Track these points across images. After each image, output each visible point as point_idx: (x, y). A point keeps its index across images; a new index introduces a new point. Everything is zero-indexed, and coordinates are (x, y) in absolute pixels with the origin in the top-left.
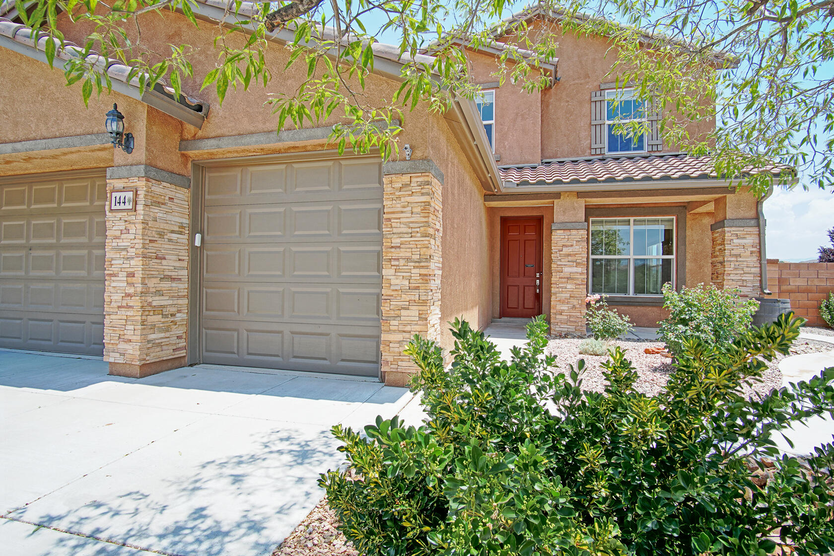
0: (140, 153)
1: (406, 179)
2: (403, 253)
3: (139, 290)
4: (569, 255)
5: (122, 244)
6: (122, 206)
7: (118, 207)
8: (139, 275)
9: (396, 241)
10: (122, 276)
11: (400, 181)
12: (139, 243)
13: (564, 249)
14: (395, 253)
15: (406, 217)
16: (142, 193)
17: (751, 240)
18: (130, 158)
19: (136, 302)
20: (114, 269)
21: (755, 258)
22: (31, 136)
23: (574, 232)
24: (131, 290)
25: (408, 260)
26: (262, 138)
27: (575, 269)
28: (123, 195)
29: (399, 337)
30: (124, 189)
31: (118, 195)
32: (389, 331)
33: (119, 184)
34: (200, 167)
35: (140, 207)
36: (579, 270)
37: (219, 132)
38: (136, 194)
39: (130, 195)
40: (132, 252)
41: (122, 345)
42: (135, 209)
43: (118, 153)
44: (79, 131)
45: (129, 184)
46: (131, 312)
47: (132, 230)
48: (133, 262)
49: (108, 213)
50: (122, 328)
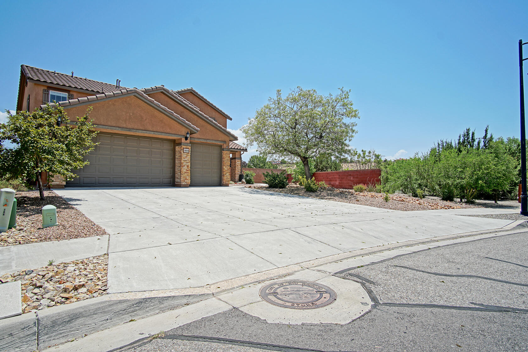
0: (188, 141)
1: (227, 152)
5: (186, 160)
6: (186, 152)
8: (190, 166)
9: (225, 162)
10: (186, 166)
11: (226, 152)
12: (190, 160)
14: (225, 164)
15: (227, 158)
17: (240, 163)
18: (186, 142)
19: (189, 172)
20: (183, 165)
24: (188, 169)
25: (227, 165)
26: (204, 140)
28: (186, 149)
29: (226, 178)
30: (186, 148)
31: (185, 149)
32: (225, 177)
33: (185, 147)
39: (188, 150)
40: (188, 161)
41: (186, 181)
42: (189, 153)
43: (183, 140)
44: (172, 133)
45: (187, 147)
46: (188, 174)
47: (188, 157)
48: (188, 163)
49: (182, 153)
50: (186, 177)
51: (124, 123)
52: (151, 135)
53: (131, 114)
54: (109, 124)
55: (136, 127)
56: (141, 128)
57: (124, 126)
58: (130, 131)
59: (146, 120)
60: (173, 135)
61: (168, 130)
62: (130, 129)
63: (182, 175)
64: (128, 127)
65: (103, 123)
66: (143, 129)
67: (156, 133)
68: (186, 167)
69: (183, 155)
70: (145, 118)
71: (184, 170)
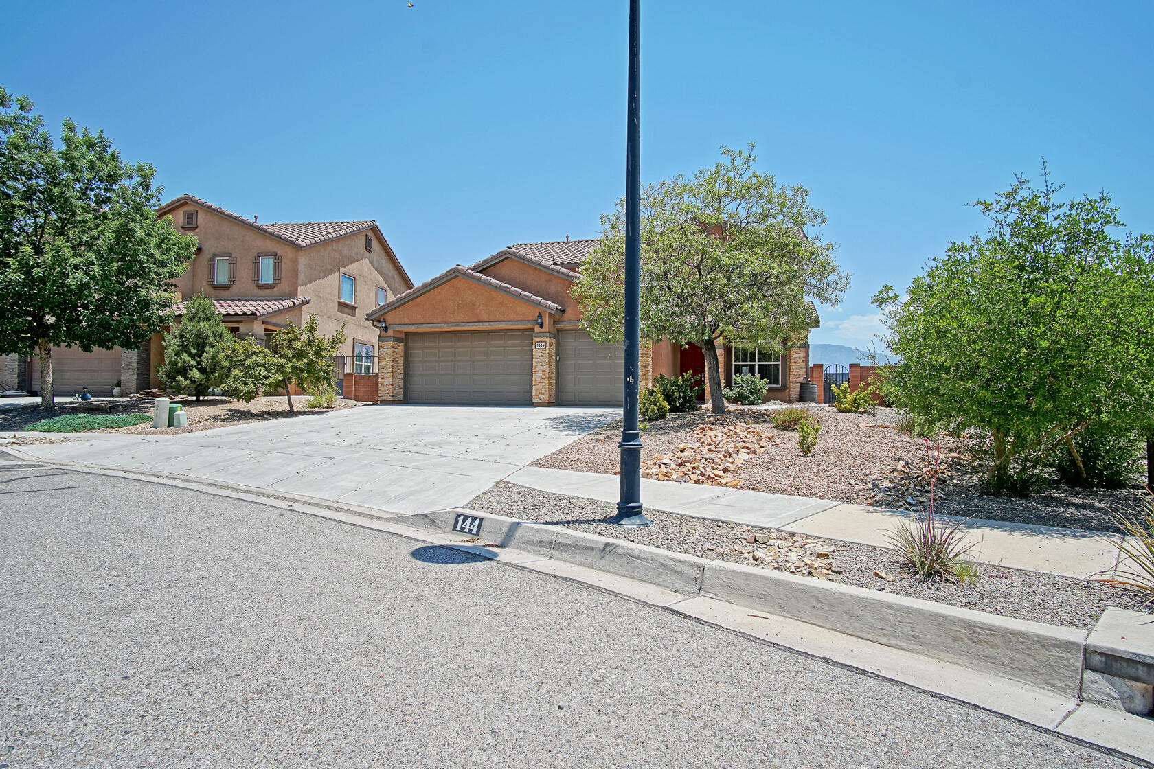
0: (546, 328)
3: (548, 376)
5: (540, 360)
6: (541, 347)
7: (539, 347)
8: (547, 371)
10: (540, 372)
12: (547, 360)
16: (548, 343)
17: (802, 355)
18: (542, 330)
19: (547, 381)
20: (537, 369)
21: (804, 364)
22: (496, 320)
24: (544, 377)
28: (541, 343)
30: (540, 341)
31: (539, 343)
33: (538, 339)
34: (559, 330)
35: (547, 348)
37: (569, 319)
38: (546, 344)
39: (544, 343)
40: (544, 363)
41: (541, 396)
42: (545, 349)
43: (537, 328)
44: (519, 319)
45: (542, 339)
46: (544, 384)
47: (544, 356)
48: (544, 367)
49: (534, 350)
50: (542, 390)
51: (452, 316)
52: (486, 326)
53: (460, 302)
55: (467, 319)
56: (473, 319)
57: (452, 320)
58: (457, 326)
59: (479, 306)
60: (519, 323)
61: (513, 317)
62: (457, 323)
63: (534, 387)
64: (457, 321)
65: (428, 321)
66: (476, 320)
67: (492, 323)
68: (540, 374)
69: (536, 354)
70: (478, 304)
71: (537, 378)
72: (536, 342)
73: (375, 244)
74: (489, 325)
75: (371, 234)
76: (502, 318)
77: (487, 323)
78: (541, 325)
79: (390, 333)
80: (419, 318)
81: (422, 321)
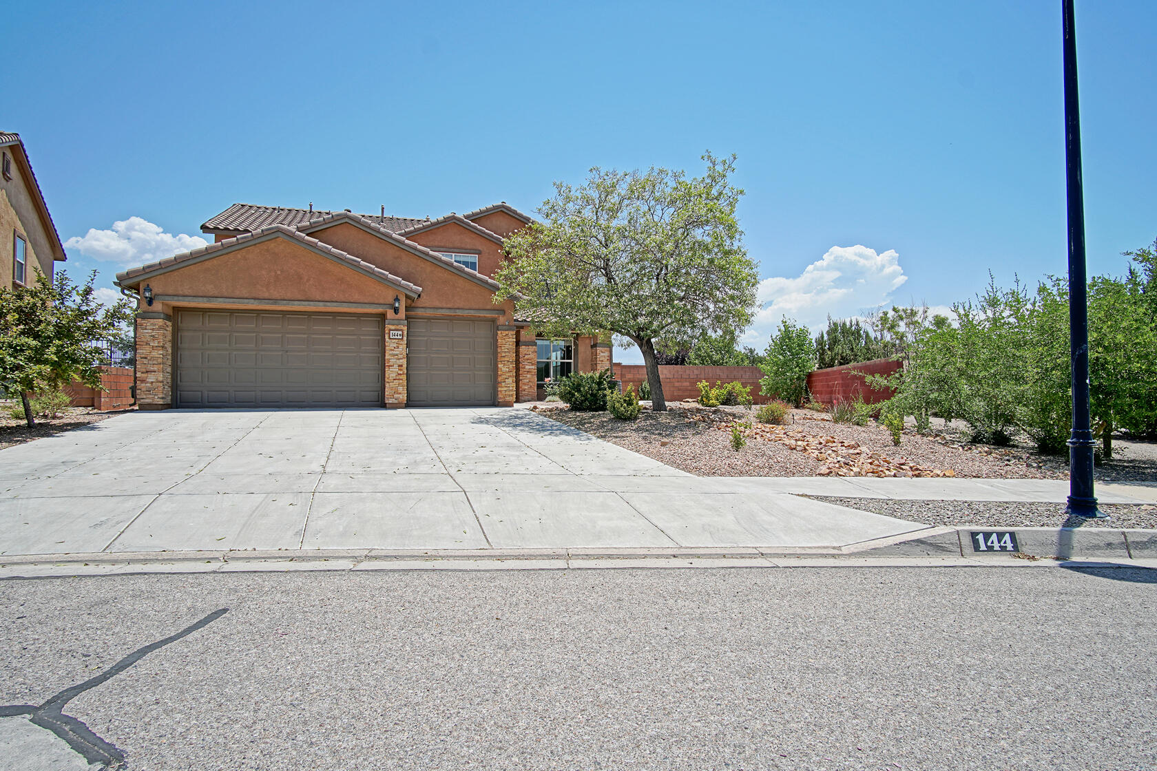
1: (507, 332)
2: (506, 359)
3: (405, 372)
4: (528, 359)
5: (394, 352)
6: (396, 337)
7: (394, 337)
8: (405, 366)
9: (504, 354)
10: (396, 366)
11: (505, 333)
12: (404, 353)
13: (526, 356)
14: (503, 359)
15: (507, 346)
16: (405, 332)
17: (607, 354)
18: (397, 317)
19: (403, 377)
20: (391, 364)
21: (608, 362)
22: (333, 300)
23: (530, 347)
24: (401, 372)
25: (508, 361)
26: (447, 311)
27: (531, 367)
28: (396, 332)
29: (505, 389)
30: (395, 330)
32: (501, 387)
33: (393, 327)
34: (412, 317)
35: (405, 338)
36: (533, 367)
37: (423, 305)
38: (402, 333)
39: (400, 332)
40: (401, 356)
41: (396, 396)
42: (402, 339)
43: (390, 314)
44: (366, 301)
45: (398, 327)
46: (401, 381)
47: (401, 347)
48: (401, 361)
49: (387, 339)
50: (396, 388)
51: (265, 290)
52: (321, 307)
53: (279, 272)
54: (237, 293)
55: (289, 295)
56: (299, 297)
57: (266, 295)
58: (275, 303)
59: (308, 280)
60: (367, 306)
61: (356, 297)
62: (275, 301)
63: (387, 385)
64: (274, 297)
65: (226, 294)
66: (304, 298)
67: (329, 304)
68: (395, 369)
69: (390, 345)
70: (306, 278)
71: (391, 373)
72: (390, 330)
73: (14, 171)
74: (325, 306)
75: (9, 155)
76: (342, 298)
77: (321, 304)
78: (396, 311)
79: (158, 306)
80: (210, 289)
81: (216, 293)
